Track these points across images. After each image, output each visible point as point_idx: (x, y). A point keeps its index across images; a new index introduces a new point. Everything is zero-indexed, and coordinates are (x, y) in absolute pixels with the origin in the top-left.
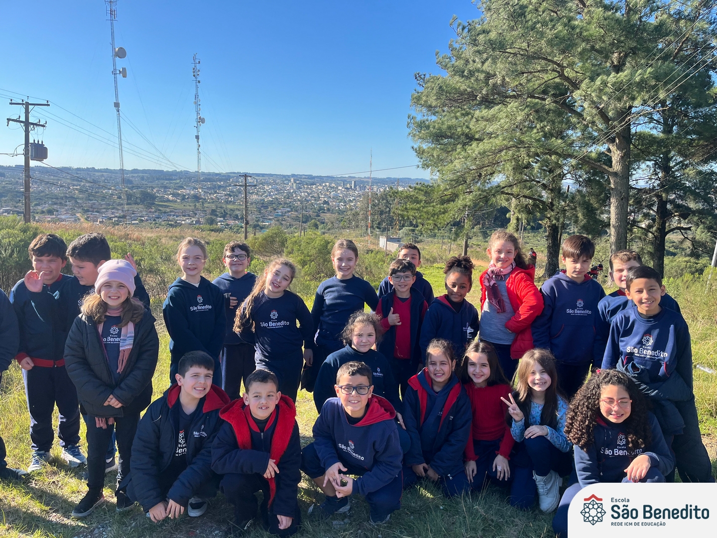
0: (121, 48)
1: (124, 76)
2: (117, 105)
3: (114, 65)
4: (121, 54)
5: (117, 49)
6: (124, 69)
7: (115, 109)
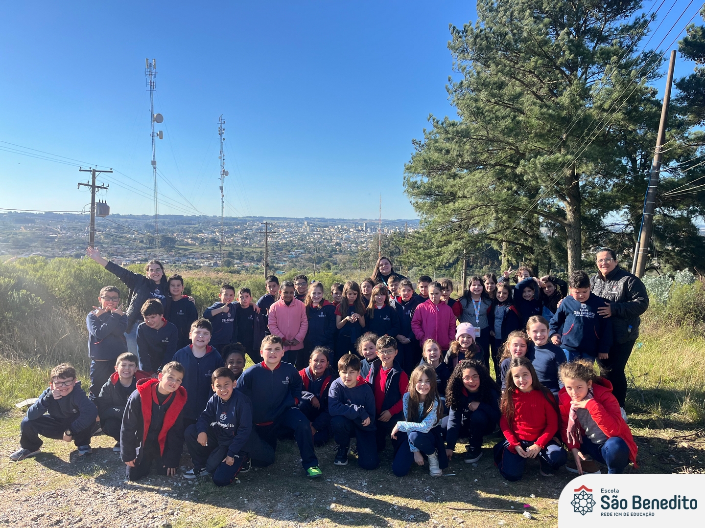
0: (159, 114)
1: (161, 138)
2: (154, 163)
3: (153, 128)
4: (159, 119)
5: (156, 115)
6: (161, 132)
7: (152, 167)
